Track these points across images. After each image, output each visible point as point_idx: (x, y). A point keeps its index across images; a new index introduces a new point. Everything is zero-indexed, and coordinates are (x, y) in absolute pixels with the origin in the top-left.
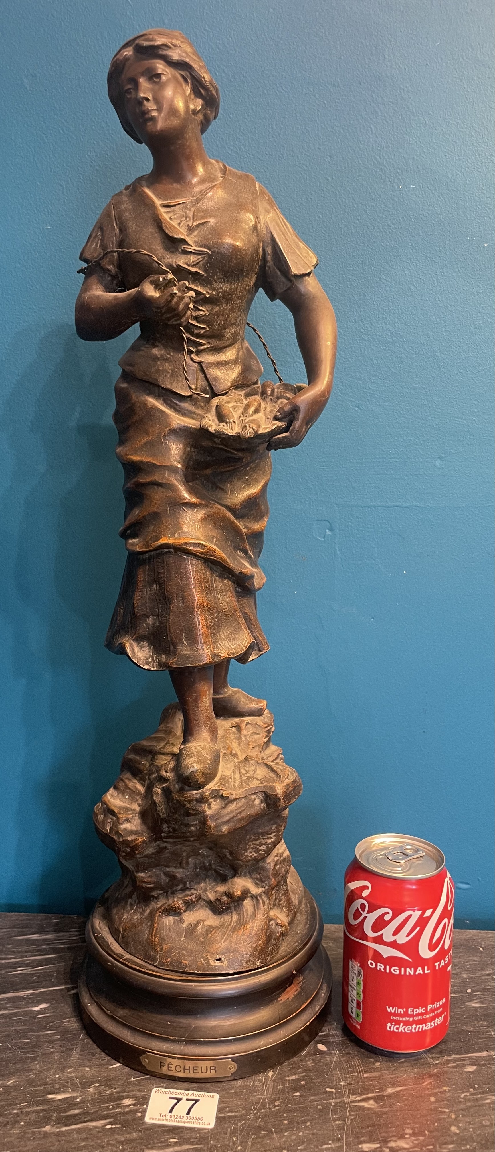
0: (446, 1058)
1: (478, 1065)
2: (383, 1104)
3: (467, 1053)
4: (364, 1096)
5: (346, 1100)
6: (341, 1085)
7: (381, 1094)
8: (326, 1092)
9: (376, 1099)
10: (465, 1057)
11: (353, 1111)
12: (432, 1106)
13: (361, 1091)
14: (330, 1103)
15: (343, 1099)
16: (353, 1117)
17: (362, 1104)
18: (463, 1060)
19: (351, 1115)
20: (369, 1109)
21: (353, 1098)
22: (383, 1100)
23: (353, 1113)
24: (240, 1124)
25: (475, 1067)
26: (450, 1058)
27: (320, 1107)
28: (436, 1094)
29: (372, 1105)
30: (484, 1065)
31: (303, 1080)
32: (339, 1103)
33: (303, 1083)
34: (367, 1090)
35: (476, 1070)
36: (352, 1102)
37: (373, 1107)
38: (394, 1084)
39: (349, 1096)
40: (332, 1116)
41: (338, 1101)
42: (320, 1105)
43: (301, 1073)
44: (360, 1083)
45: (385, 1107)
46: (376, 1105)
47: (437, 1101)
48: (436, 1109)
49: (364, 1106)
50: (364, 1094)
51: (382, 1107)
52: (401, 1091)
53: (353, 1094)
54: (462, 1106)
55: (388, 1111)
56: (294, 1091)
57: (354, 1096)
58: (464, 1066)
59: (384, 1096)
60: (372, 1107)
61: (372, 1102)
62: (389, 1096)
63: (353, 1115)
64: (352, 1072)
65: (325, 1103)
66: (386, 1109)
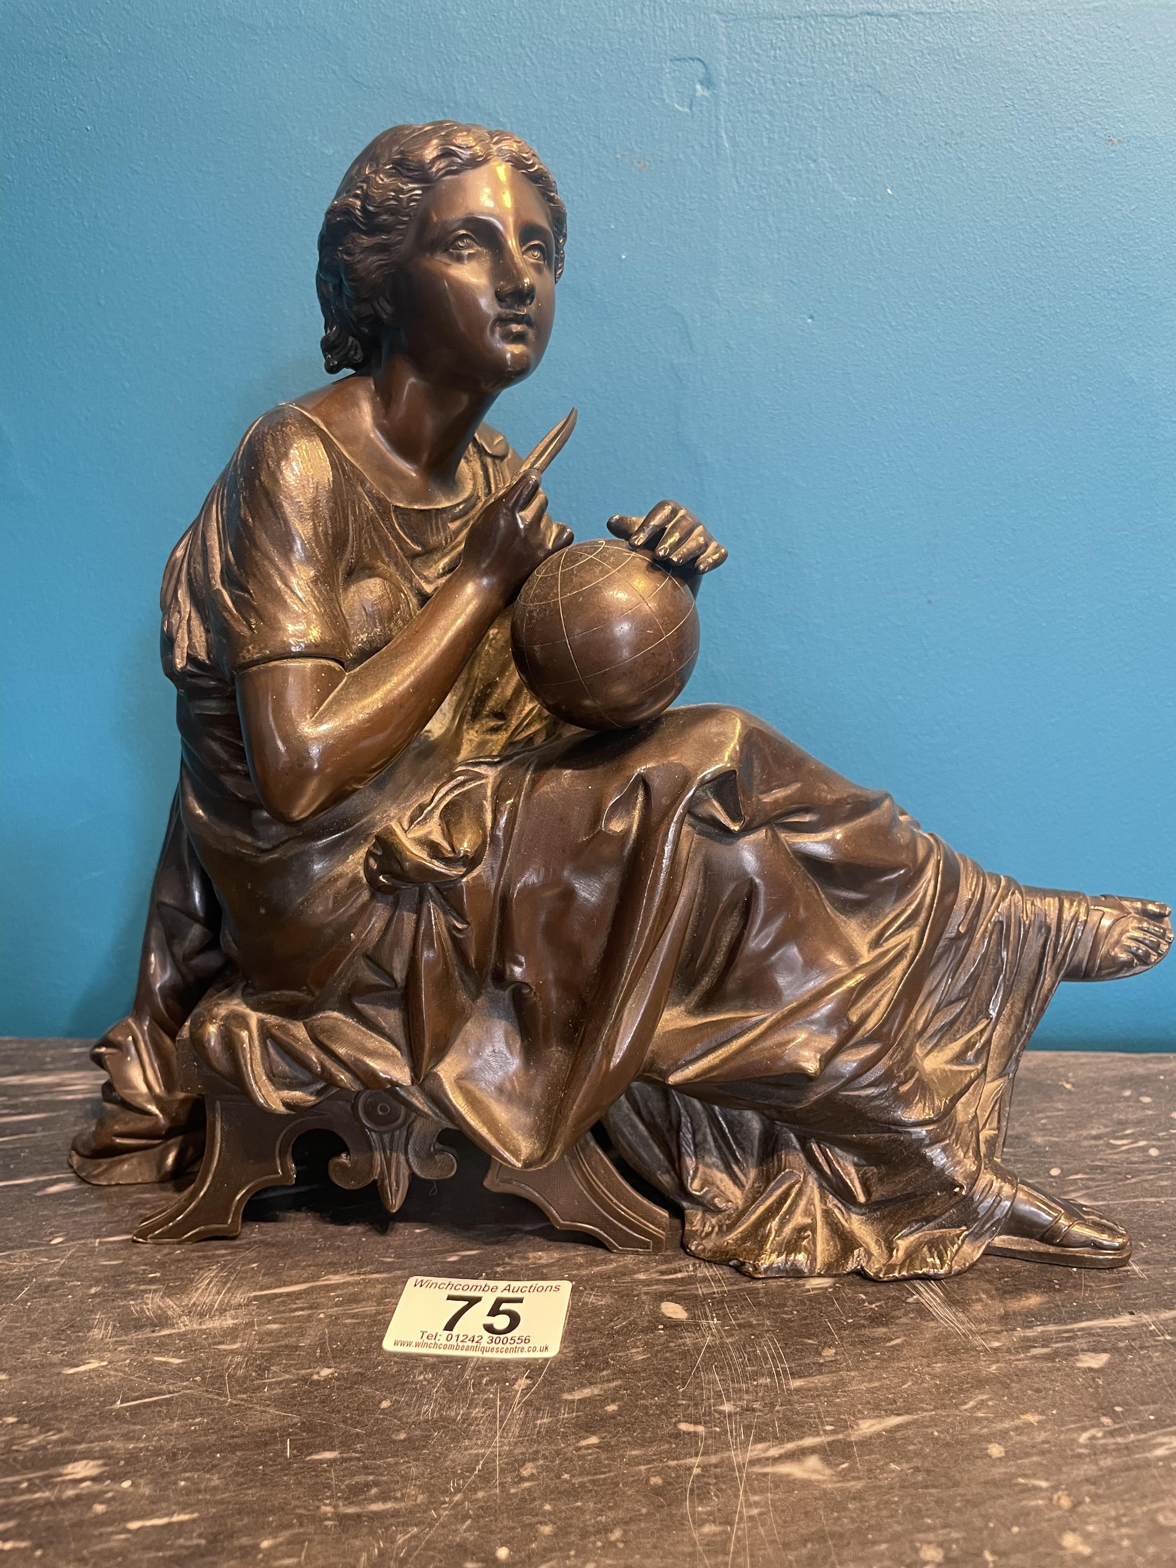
0: (1020, 1332)
1: (1114, 1350)
2: (849, 1469)
3: (1076, 1320)
4: (790, 1446)
5: (737, 1457)
6: (721, 1413)
7: (840, 1436)
8: (678, 1435)
9: (828, 1453)
10: (1072, 1331)
11: (755, 1493)
12: (998, 1472)
13: (782, 1431)
14: (690, 1469)
15: (726, 1454)
16: (755, 1511)
17: (785, 1469)
18: (1068, 1339)
19: (749, 1505)
20: (806, 1484)
21: (757, 1450)
22: (848, 1457)
23: (756, 1498)
24: (401, 1539)
25: (1104, 1358)
26: (1030, 1333)
27: (656, 1480)
28: (1004, 1434)
29: (815, 1471)
30: (1130, 1349)
31: (613, 1401)
32: (716, 1466)
33: (612, 1408)
34: (799, 1426)
35: (1109, 1364)
36: (753, 1462)
37: (820, 1477)
38: (877, 1407)
39: (744, 1445)
40: (693, 1507)
41: (714, 1459)
42: (659, 1473)
43: (609, 1381)
44: (777, 1408)
45: (854, 1479)
46: (828, 1471)
47: (1010, 1455)
48: (1007, 1482)
49: (788, 1475)
50: (790, 1439)
51: (844, 1476)
52: (898, 1427)
53: (759, 1440)
54: (1087, 1469)
55: (865, 1489)
56: (583, 1434)
57: (760, 1446)
58: (1072, 1353)
59: (850, 1445)
60: (814, 1477)
61: (813, 1462)
62: (865, 1443)
63: (756, 1504)
64: (755, 1375)
65: (674, 1468)
66: (859, 1485)
